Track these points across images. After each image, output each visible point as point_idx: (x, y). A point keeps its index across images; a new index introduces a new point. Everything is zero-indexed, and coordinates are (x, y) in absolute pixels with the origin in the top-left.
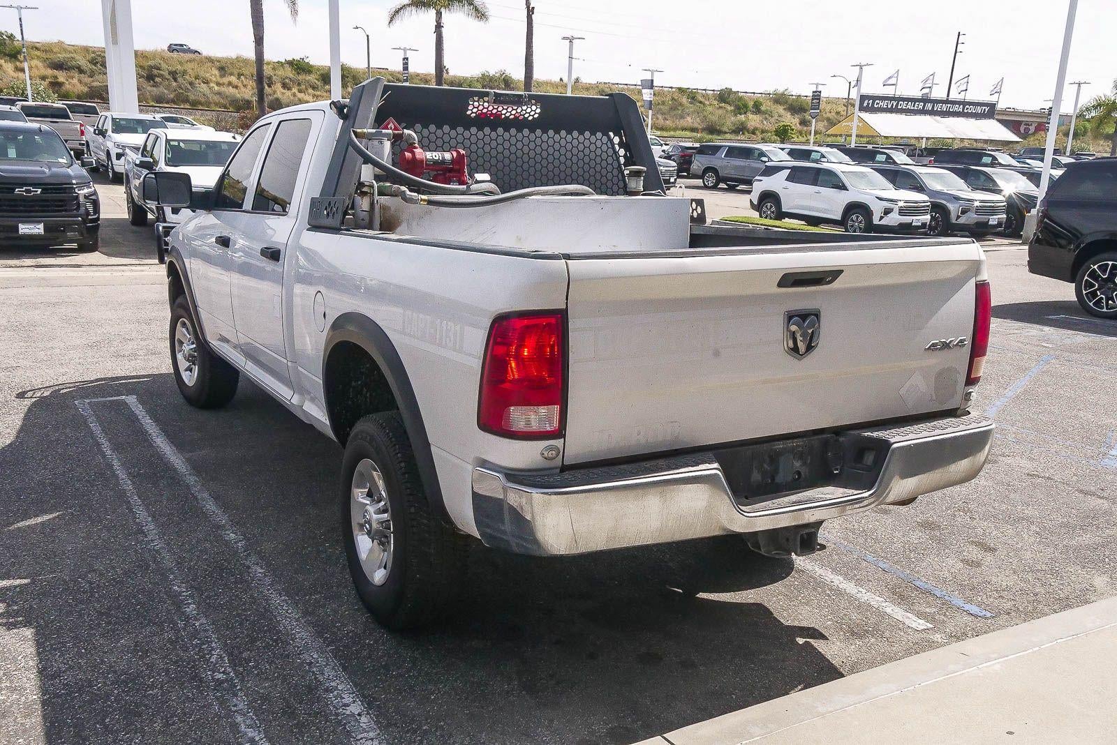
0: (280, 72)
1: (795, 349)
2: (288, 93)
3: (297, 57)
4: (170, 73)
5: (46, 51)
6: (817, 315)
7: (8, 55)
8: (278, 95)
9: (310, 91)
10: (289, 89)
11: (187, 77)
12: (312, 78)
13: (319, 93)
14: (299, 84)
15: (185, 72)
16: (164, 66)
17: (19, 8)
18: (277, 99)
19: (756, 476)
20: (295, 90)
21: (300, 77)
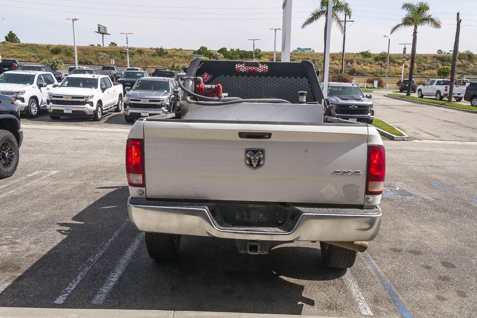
0: (357, 58)
1: (251, 165)
2: (359, 66)
3: (365, 51)
4: (313, 60)
5: (270, 55)
6: (263, 152)
7: (258, 57)
8: (355, 67)
9: (369, 65)
10: (360, 64)
11: (319, 62)
12: (370, 59)
13: (372, 65)
14: (364, 62)
15: (318, 60)
16: (310, 58)
17: (254, 40)
18: (354, 69)
19: (238, 217)
20: (362, 65)
21: (365, 59)
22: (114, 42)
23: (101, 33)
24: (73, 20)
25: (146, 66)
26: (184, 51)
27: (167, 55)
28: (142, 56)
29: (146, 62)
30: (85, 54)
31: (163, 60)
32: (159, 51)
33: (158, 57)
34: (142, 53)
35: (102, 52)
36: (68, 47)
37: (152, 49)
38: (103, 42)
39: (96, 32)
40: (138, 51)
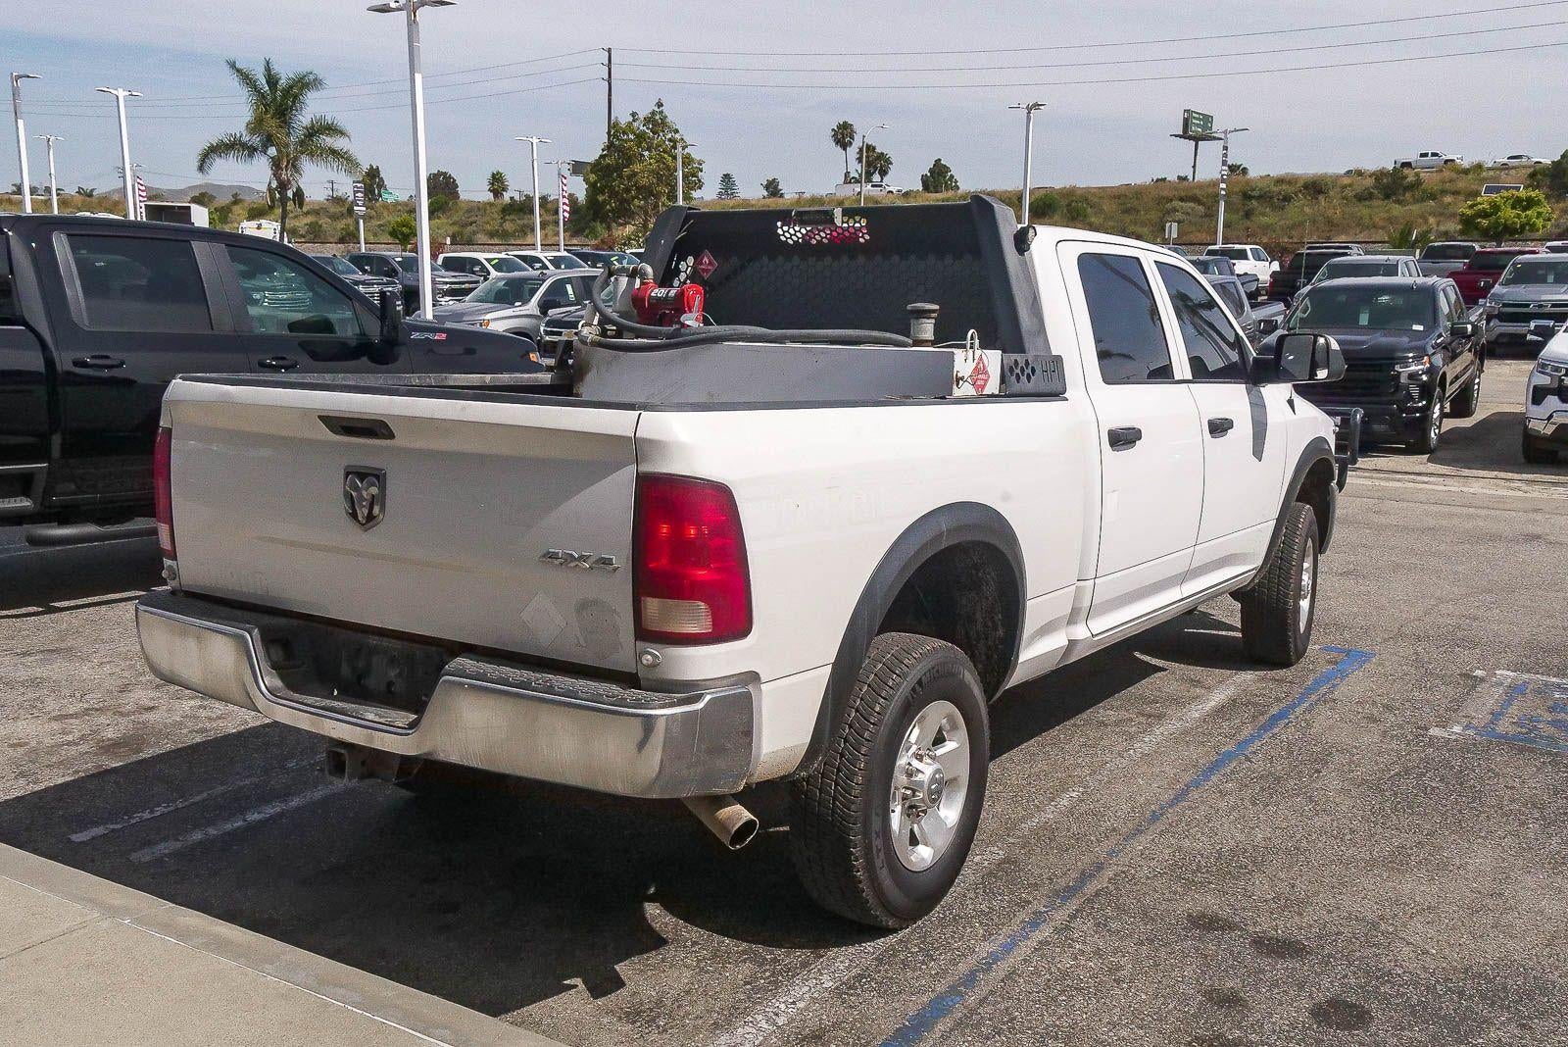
1: (354, 516)
6: (379, 478)
22: (1238, 164)
23: (1190, 138)
24: (1029, 109)
25: (1329, 238)
26: (1491, 173)
27: (1418, 194)
28: (1318, 203)
29: (1330, 222)
30: (1127, 211)
31: (1397, 210)
32: (1385, 181)
33: (1380, 203)
34: (1320, 192)
35: (1182, 199)
36: (1079, 192)
37: (1359, 173)
38: (1194, 167)
39: (1176, 136)
40: (1306, 186)
